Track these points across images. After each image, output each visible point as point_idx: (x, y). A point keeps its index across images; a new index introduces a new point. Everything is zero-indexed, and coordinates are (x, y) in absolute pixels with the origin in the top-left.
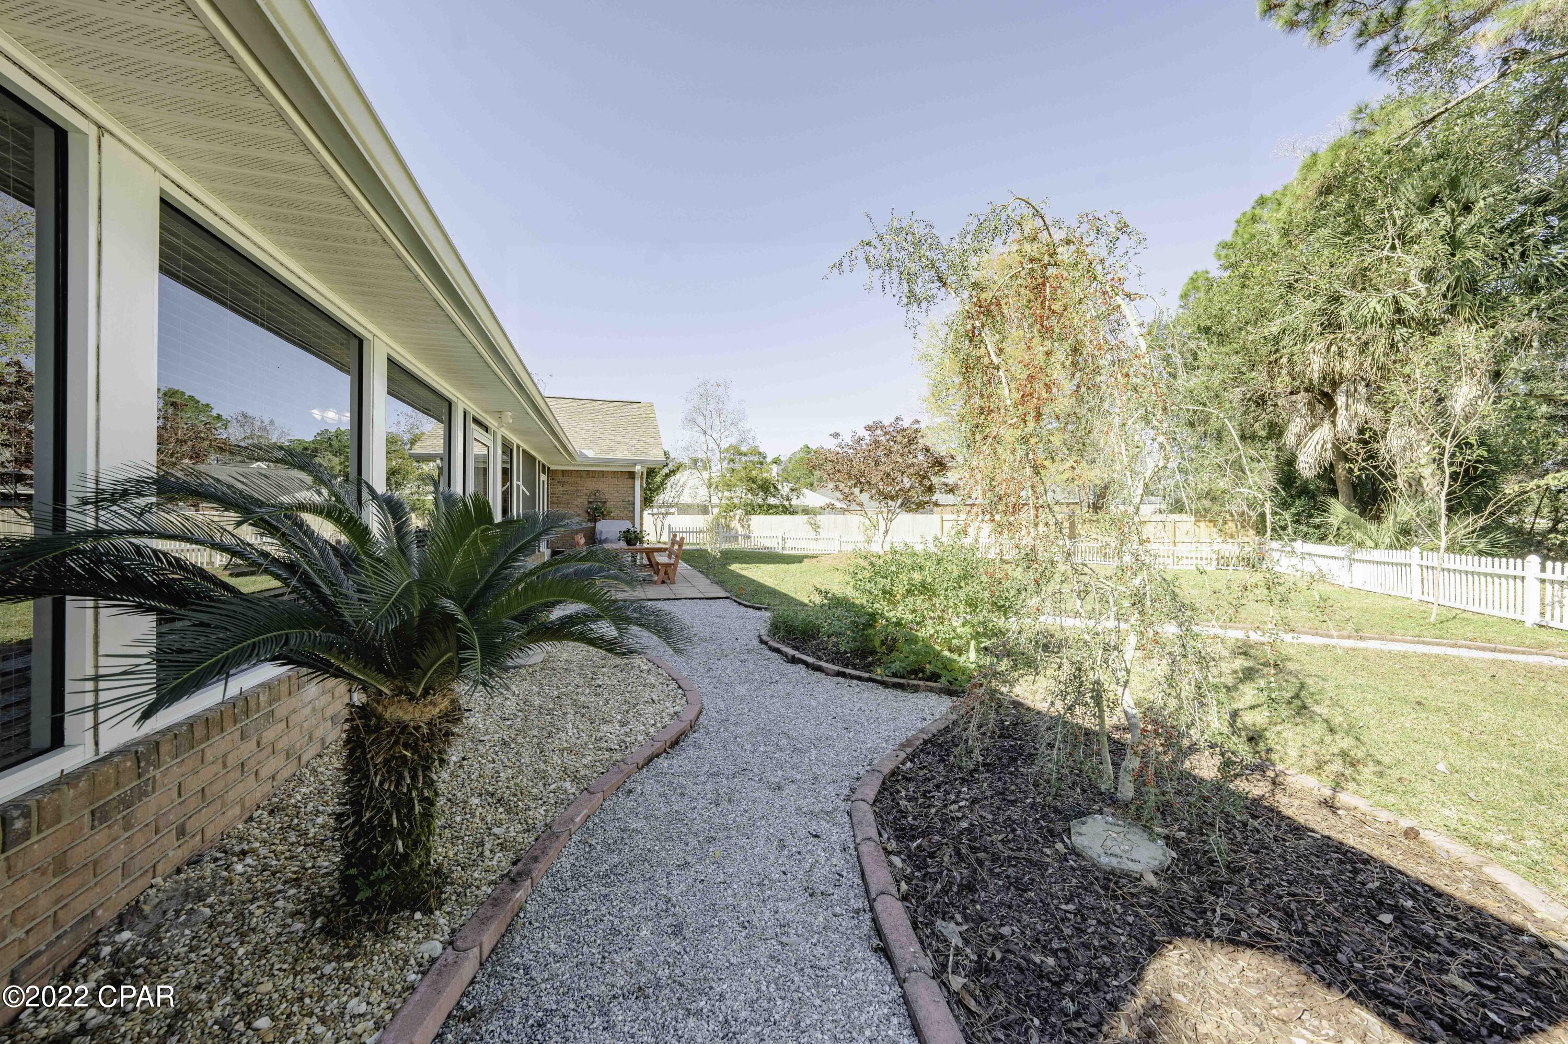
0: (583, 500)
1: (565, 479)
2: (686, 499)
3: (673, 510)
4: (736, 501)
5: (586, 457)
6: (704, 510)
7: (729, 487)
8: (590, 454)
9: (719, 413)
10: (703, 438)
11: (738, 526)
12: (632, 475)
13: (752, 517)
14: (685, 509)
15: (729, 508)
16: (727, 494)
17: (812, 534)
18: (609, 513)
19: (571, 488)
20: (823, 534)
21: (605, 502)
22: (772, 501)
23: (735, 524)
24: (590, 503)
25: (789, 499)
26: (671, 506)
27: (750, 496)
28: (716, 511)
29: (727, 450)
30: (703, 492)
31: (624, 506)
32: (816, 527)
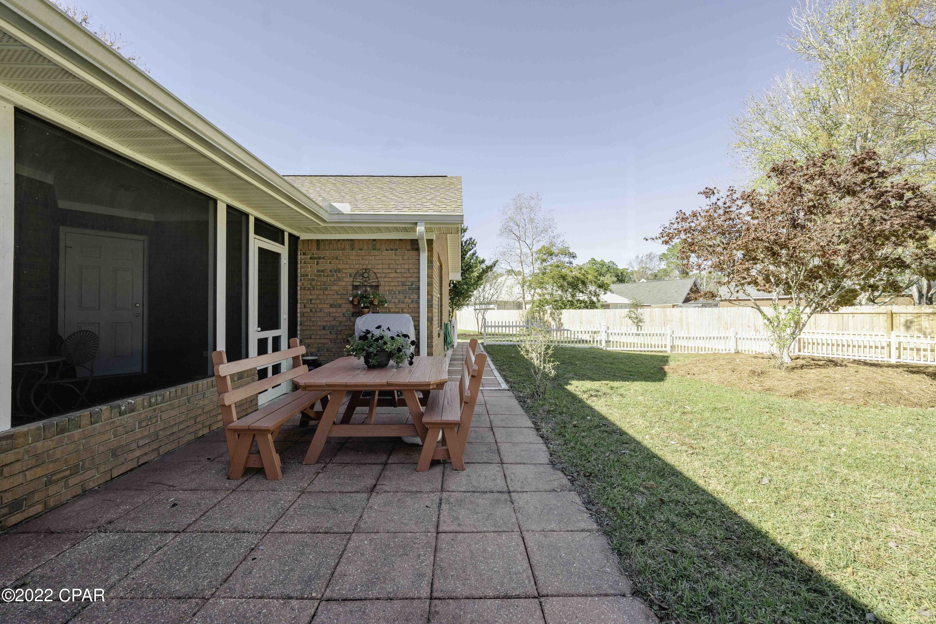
0: (346, 282)
1: (322, 253)
2: (504, 297)
3: (492, 306)
4: (547, 297)
5: (340, 214)
6: (519, 306)
7: (541, 284)
8: (345, 208)
9: (532, 221)
10: (517, 245)
11: (551, 319)
12: (414, 244)
13: (564, 311)
14: (502, 305)
15: (541, 304)
16: (539, 291)
17: (634, 330)
18: (382, 302)
19: (329, 267)
20: (646, 328)
21: (377, 287)
22: (581, 296)
23: (547, 317)
24: (356, 287)
25: (597, 295)
26: (489, 303)
27: (560, 292)
28: (529, 306)
29: (539, 251)
30: (517, 290)
31: (403, 292)
32: (638, 322)
